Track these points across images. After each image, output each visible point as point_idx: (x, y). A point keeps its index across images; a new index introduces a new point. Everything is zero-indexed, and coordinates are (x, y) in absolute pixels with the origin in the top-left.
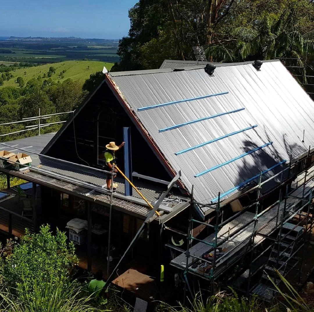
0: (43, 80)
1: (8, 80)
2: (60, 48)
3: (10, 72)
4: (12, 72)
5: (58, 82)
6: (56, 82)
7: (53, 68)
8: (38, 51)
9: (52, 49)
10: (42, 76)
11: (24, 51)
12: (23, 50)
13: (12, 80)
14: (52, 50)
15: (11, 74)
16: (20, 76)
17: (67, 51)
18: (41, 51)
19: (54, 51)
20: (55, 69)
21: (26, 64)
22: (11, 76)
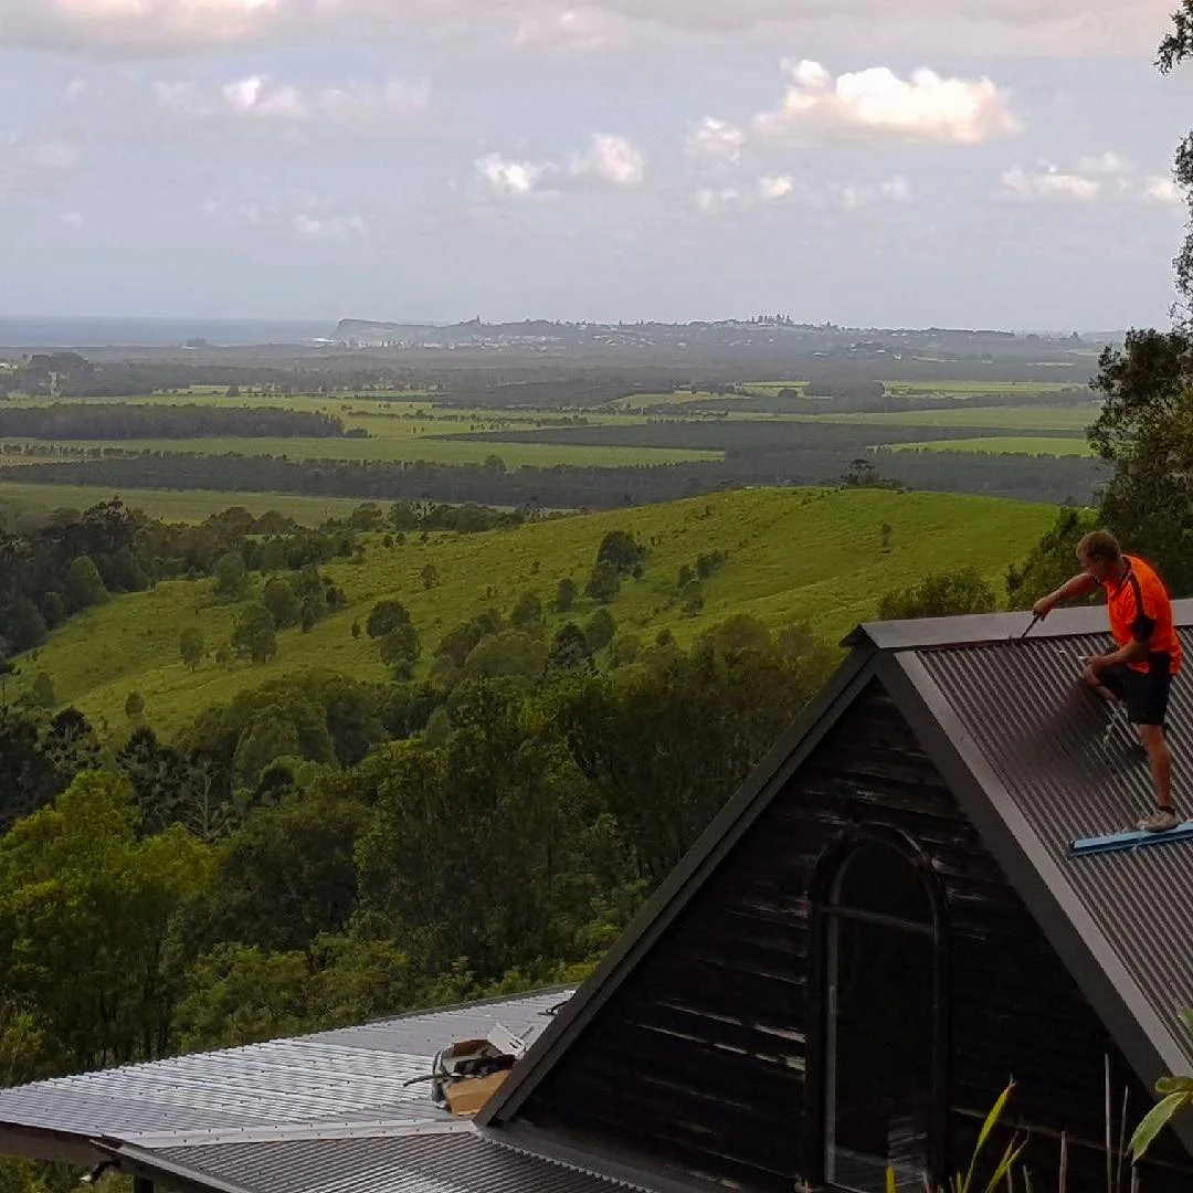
0: (555, 624)
1: (307, 626)
2: (682, 396)
3: (322, 570)
4: (336, 571)
5: (664, 638)
6: (649, 637)
7: (629, 537)
8: (531, 421)
9: (623, 402)
10: (548, 595)
11: (432, 417)
12: (420, 415)
13: (336, 624)
14: (630, 412)
15: (328, 581)
16: (391, 597)
17: (732, 416)
18: (545, 422)
19: (642, 420)
20: (640, 550)
21: (438, 513)
22: (333, 597)
